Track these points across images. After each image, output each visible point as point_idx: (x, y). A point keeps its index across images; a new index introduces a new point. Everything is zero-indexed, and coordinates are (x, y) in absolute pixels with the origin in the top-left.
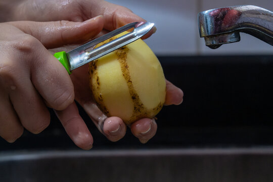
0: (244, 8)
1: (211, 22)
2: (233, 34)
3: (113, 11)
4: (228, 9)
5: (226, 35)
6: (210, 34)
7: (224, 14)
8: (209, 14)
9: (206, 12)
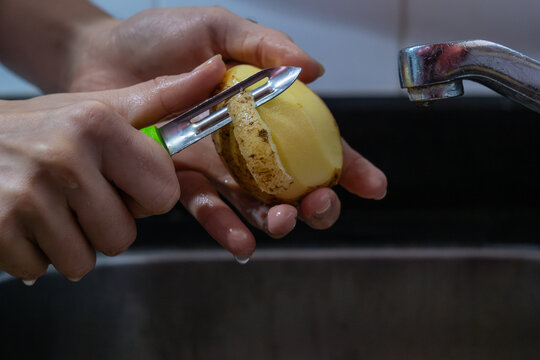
0: (470, 43)
1: (418, 64)
2: (453, 85)
3: (260, 38)
4: (445, 46)
5: (441, 86)
6: (415, 85)
7: (439, 53)
8: (416, 52)
9: (411, 49)
